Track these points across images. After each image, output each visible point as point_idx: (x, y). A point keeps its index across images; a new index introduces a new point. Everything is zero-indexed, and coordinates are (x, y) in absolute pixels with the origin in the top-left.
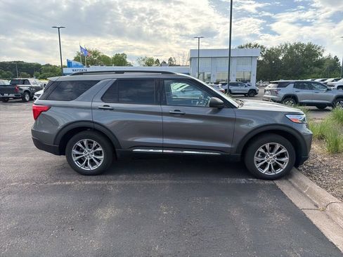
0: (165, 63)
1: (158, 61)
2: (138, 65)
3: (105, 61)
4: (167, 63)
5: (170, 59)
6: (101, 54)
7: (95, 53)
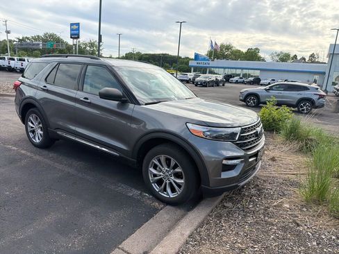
0: (304, 59)
1: (295, 57)
2: (271, 61)
3: (237, 55)
4: (307, 60)
5: (312, 56)
6: (233, 49)
7: (228, 48)
